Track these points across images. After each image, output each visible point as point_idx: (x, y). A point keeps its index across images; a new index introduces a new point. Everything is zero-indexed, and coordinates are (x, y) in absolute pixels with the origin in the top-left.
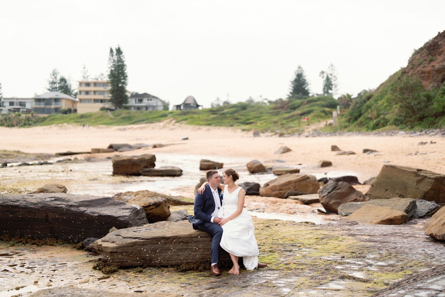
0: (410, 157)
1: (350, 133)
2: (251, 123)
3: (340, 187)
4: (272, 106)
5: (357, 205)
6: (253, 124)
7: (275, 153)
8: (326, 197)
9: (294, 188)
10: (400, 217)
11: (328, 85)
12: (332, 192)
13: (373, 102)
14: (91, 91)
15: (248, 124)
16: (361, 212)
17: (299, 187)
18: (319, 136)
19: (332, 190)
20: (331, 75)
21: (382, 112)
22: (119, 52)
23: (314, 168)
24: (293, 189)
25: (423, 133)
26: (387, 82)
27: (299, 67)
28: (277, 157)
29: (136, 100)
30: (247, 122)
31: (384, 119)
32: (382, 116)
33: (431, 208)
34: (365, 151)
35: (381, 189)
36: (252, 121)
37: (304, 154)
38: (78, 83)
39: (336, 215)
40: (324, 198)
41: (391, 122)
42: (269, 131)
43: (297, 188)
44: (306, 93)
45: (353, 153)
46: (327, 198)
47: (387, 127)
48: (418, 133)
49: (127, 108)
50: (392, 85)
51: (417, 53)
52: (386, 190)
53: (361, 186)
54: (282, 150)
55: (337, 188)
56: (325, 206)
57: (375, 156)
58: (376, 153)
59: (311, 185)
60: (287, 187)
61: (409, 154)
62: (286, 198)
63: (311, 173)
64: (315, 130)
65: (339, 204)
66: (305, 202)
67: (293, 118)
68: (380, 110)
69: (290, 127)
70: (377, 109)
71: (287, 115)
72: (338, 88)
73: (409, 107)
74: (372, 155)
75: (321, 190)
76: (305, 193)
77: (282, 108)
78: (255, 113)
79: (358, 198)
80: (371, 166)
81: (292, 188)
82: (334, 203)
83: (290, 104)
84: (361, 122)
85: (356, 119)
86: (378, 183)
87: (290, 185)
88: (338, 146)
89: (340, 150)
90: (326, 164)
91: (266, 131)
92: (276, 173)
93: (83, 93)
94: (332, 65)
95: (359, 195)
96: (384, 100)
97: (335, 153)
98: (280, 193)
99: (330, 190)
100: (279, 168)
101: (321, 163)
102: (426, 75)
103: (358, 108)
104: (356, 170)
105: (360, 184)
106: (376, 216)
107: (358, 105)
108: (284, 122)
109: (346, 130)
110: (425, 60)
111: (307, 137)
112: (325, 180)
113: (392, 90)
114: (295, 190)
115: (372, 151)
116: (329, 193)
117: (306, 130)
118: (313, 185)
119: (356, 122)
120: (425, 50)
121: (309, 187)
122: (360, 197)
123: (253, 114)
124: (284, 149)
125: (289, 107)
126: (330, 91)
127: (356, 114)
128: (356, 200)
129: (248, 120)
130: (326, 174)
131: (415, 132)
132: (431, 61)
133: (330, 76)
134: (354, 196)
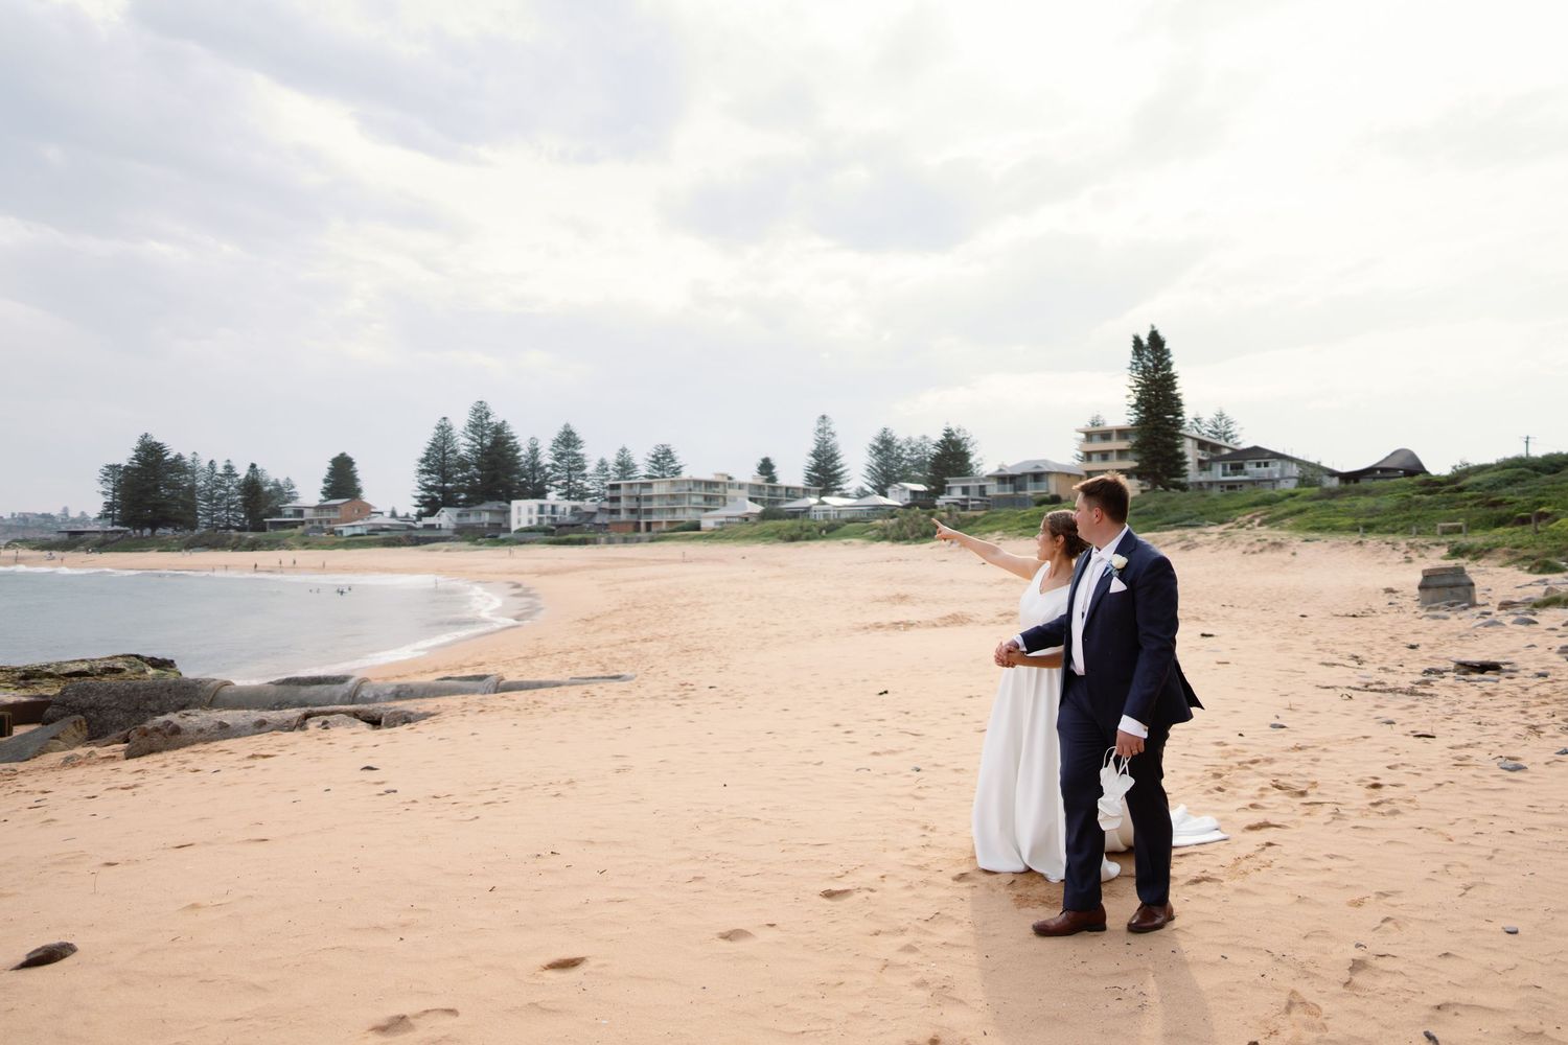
14: (1112, 451)
22: (1156, 341)
29: (1224, 467)
38: (1083, 436)
49: (1183, 487)
93: (1094, 456)
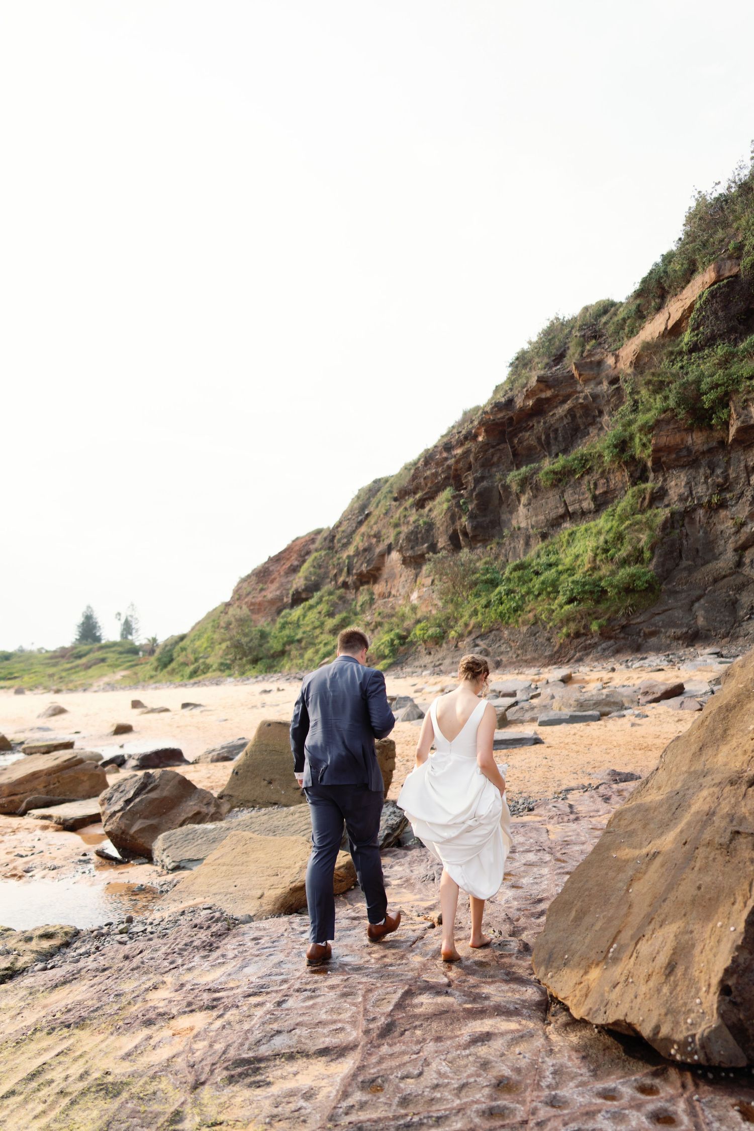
0: (255, 710)
1: (157, 685)
2: (15, 678)
3: (156, 783)
4: (48, 655)
5: (205, 832)
6: (17, 680)
7: (39, 717)
8: (120, 814)
9: (45, 787)
10: (342, 870)
11: (128, 629)
12: (137, 800)
13: (188, 643)
15: (9, 679)
16: (220, 861)
17: (57, 784)
18: (113, 690)
19: (136, 794)
20: (131, 616)
21: (201, 655)
23: (101, 737)
24: (43, 790)
25: (260, 678)
26: (204, 620)
27: (89, 607)
28: (41, 723)
30: (9, 676)
31: (204, 663)
32: (201, 661)
33: (390, 822)
34: (185, 706)
35: (257, 779)
36: (16, 675)
37: (87, 715)
39: (147, 867)
40: (114, 818)
41: (214, 667)
42: (41, 688)
43: (52, 786)
44: (98, 639)
45: (167, 710)
46: (122, 816)
47: (209, 675)
48: (253, 680)
50: (214, 621)
51: (243, 580)
52: (270, 783)
53: (191, 767)
54: (50, 712)
55: (149, 788)
56: (117, 838)
57: (202, 712)
58: (202, 709)
59: (85, 778)
60: (28, 787)
61: (253, 707)
62: (23, 814)
63: (96, 746)
64: (108, 684)
65: (154, 831)
66: (67, 823)
67: (77, 669)
68: (199, 653)
69: (72, 681)
70: (194, 652)
71: (69, 666)
72: (139, 633)
73: (237, 646)
74: (196, 711)
75: (108, 796)
76: (72, 798)
77: (63, 657)
78: (22, 664)
79: (204, 810)
80: (199, 728)
81: (41, 787)
82: (141, 831)
83: (75, 651)
84: (173, 670)
85: (165, 665)
86: (248, 767)
87: (36, 782)
88: (143, 701)
89: (146, 707)
90: (123, 729)
91: (36, 687)
92: (27, 751)
94: (133, 605)
95: (205, 802)
96: (203, 640)
97: (137, 711)
98: (11, 802)
99: (132, 793)
100: (38, 740)
101: (114, 728)
102: (257, 607)
103: (169, 651)
104: (174, 736)
105: (187, 763)
106: (270, 872)
107: (167, 649)
108: (64, 674)
109: (152, 681)
110: (254, 589)
111: (96, 691)
112: (119, 761)
113: (213, 626)
114: (47, 793)
115: (196, 706)
116: (128, 802)
117: (95, 685)
118: (92, 776)
119: (165, 671)
120: (254, 578)
121: (83, 781)
122: (208, 804)
123: (19, 666)
124: (55, 709)
125: (72, 655)
126: (130, 637)
127: (166, 660)
128: (198, 818)
129: (11, 674)
130: (122, 747)
131: (248, 679)
132: (262, 590)
133: (129, 619)
134: (191, 806)
